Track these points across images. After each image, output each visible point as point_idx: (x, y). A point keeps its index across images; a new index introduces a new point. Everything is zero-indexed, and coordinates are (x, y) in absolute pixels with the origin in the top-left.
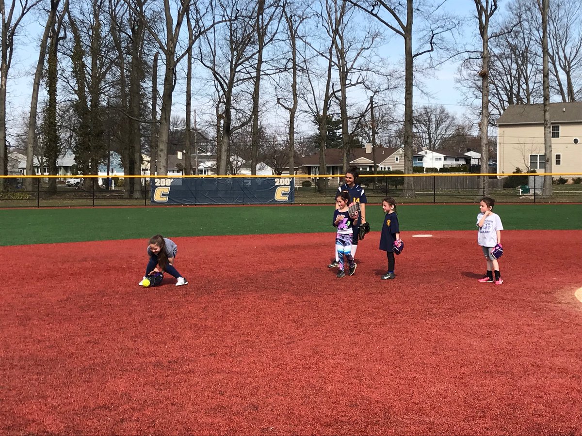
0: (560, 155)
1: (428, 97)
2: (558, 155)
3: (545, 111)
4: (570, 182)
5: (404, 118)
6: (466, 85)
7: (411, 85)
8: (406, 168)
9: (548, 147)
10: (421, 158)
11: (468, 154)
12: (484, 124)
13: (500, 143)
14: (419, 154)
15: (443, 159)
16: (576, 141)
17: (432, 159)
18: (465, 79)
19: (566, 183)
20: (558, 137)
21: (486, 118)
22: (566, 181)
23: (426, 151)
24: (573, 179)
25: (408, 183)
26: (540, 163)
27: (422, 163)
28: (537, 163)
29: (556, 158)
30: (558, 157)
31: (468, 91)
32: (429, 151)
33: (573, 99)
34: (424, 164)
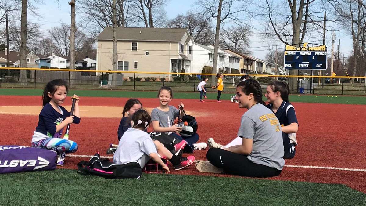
0: (137, 62)
1: (38, 17)
2: (136, 62)
3: (114, 31)
4: (143, 80)
5: (20, 30)
6: (83, 12)
7: (26, 7)
8: (22, 64)
9: (115, 54)
10: (49, 61)
11: (85, 60)
12: (72, 37)
13: (99, 52)
14: (48, 58)
15: (66, 62)
16: (147, 53)
17: (58, 62)
18: (83, 7)
19: (140, 81)
20: (136, 50)
21: (73, 33)
22: (141, 79)
23: (54, 56)
24: (145, 78)
25: (22, 75)
26: (124, 67)
27: (50, 64)
28: (122, 66)
29: (135, 64)
30: (136, 63)
31: (85, 15)
32: (56, 56)
33: (152, 26)
34: (51, 65)
